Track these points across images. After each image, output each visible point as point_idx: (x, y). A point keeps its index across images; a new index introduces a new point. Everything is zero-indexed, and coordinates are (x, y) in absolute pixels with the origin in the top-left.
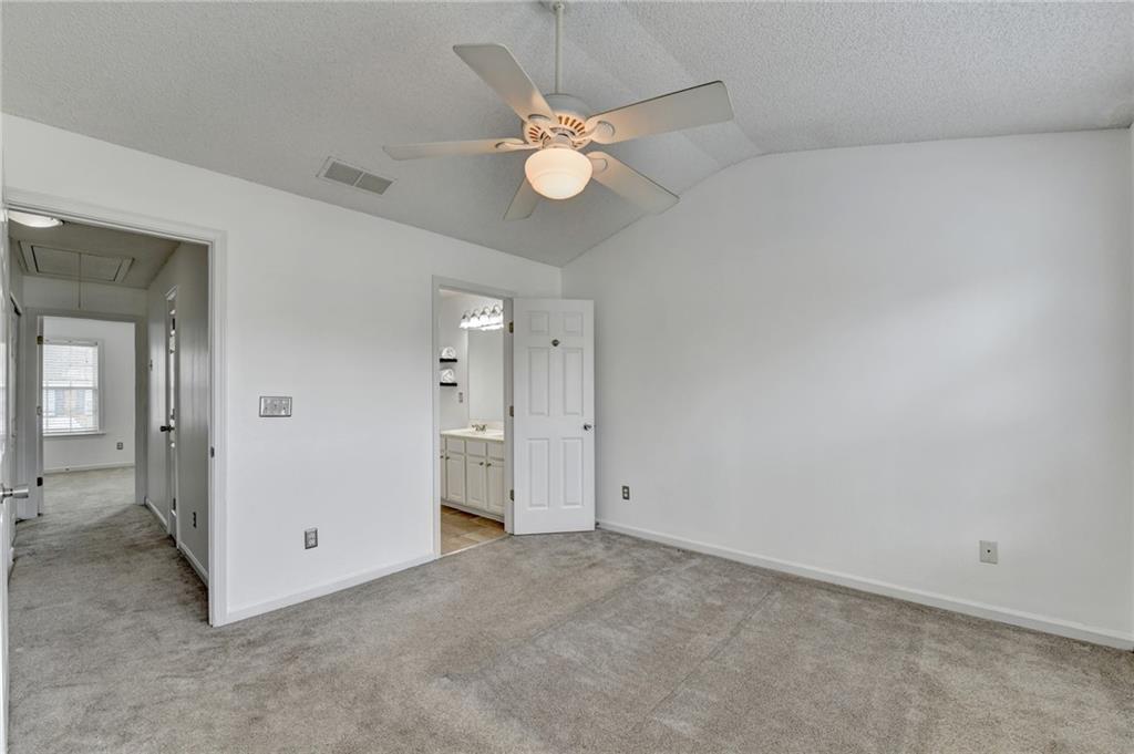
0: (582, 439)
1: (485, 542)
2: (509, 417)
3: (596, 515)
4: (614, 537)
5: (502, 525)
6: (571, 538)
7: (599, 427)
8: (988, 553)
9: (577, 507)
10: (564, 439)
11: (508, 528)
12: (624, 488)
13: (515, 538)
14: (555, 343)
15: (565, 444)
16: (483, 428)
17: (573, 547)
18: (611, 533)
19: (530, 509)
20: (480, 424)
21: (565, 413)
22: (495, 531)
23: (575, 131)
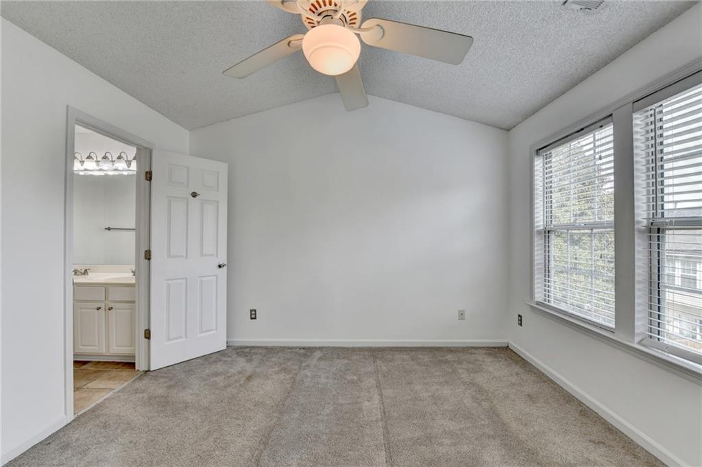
0: (216, 276)
1: (121, 387)
2: (144, 262)
3: (228, 336)
4: (247, 350)
5: (132, 365)
6: (212, 360)
7: (229, 265)
8: (462, 315)
9: (212, 332)
10: (200, 277)
11: (141, 366)
12: (251, 311)
13: (152, 374)
14: (194, 195)
15: (202, 281)
16: (86, 272)
17: (220, 367)
18: (241, 348)
19: (168, 343)
20: (81, 268)
21: (202, 255)
22: (126, 373)
23: (348, 19)
